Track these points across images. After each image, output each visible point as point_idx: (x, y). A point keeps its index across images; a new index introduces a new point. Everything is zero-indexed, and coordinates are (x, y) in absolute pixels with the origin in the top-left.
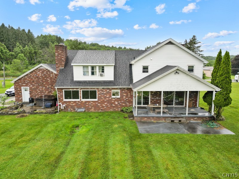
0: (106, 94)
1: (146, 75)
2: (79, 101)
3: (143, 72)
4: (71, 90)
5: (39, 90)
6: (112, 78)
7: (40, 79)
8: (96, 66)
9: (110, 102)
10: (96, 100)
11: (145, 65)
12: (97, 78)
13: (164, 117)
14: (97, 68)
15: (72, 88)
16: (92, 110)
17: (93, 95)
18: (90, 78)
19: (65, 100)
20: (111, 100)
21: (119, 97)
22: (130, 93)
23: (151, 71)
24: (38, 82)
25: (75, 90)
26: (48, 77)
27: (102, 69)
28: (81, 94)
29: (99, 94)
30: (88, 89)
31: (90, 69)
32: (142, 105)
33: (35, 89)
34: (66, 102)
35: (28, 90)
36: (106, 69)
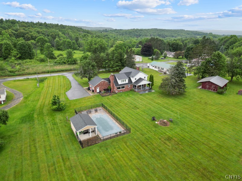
1: (136, 80)
6: (128, 82)
9: (128, 88)
10: (125, 88)
12: (124, 83)
13: (142, 90)
15: (119, 87)
16: (124, 91)
21: (130, 87)
22: (132, 85)
23: (137, 79)
24: (102, 85)
26: (104, 83)
27: (125, 80)
28: (121, 88)
30: (123, 86)
31: (123, 81)
32: (135, 88)
33: (101, 88)
34: (118, 90)
35: (99, 88)
36: (126, 80)
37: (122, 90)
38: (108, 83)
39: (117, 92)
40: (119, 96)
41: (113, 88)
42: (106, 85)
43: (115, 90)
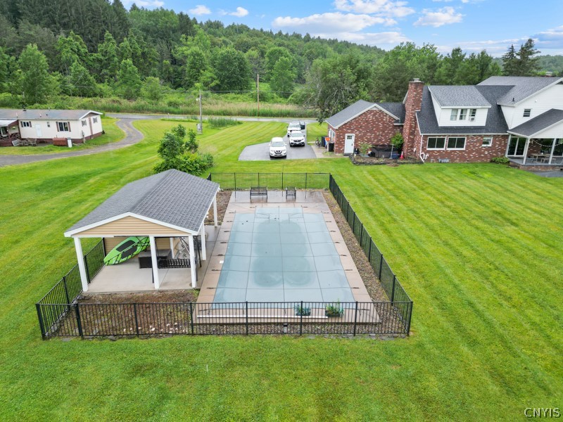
0: (476, 142)
1: (527, 119)
2: (443, 151)
3: (524, 116)
4: (437, 137)
5: (367, 138)
6: (484, 124)
7: (370, 123)
8: (466, 109)
9: (479, 152)
10: (464, 149)
11: (528, 108)
12: (466, 122)
13: (552, 166)
14: (469, 111)
15: (437, 135)
16: (457, 161)
17: (460, 143)
18: (458, 123)
19: (428, 149)
20: (481, 149)
21: (490, 145)
22: (504, 141)
23: (533, 115)
24: (367, 127)
25: (442, 137)
26: (380, 122)
27: (474, 112)
28: (446, 143)
29: (468, 142)
30: (457, 136)
31: (459, 111)
32: (515, 155)
33: (362, 137)
34: (429, 152)
35: (353, 138)
36: (478, 112)
37: (448, 154)
38: (397, 121)
39: (423, 156)
41: (412, 141)
42: (385, 128)
43: (418, 149)
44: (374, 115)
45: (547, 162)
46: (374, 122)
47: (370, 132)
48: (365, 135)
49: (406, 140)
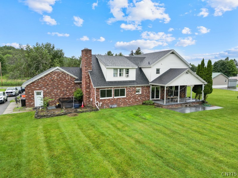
0: (132, 91)
1: (158, 75)
2: (112, 99)
3: (157, 73)
4: (106, 89)
5: (54, 93)
6: (134, 79)
7: (55, 82)
8: (123, 69)
9: (135, 97)
10: (125, 97)
11: (158, 68)
12: (124, 78)
13: (180, 104)
14: (124, 70)
15: (106, 88)
16: (122, 105)
17: (122, 93)
18: (119, 79)
19: (101, 99)
20: (136, 96)
21: (140, 93)
22: (148, 89)
23: (162, 72)
24: (53, 85)
25: (109, 89)
26: (64, 80)
27: (127, 71)
28: (113, 93)
29: (127, 92)
30: (119, 87)
31: (119, 70)
32: (155, 99)
33: (49, 93)
34: (102, 100)
35: (42, 94)
36: (130, 71)
37: (115, 101)
38: (77, 80)
39: (97, 104)
40: (102, 116)
41: (89, 93)
42: (68, 85)
43: (94, 98)
44: (58, 75)
45: (177, 101)
46: (58, 81)
47: (56, 89)
48: (52, 91)
49: (84, 93)
